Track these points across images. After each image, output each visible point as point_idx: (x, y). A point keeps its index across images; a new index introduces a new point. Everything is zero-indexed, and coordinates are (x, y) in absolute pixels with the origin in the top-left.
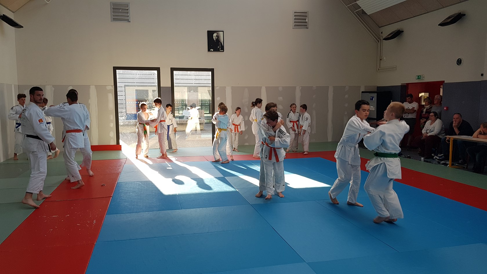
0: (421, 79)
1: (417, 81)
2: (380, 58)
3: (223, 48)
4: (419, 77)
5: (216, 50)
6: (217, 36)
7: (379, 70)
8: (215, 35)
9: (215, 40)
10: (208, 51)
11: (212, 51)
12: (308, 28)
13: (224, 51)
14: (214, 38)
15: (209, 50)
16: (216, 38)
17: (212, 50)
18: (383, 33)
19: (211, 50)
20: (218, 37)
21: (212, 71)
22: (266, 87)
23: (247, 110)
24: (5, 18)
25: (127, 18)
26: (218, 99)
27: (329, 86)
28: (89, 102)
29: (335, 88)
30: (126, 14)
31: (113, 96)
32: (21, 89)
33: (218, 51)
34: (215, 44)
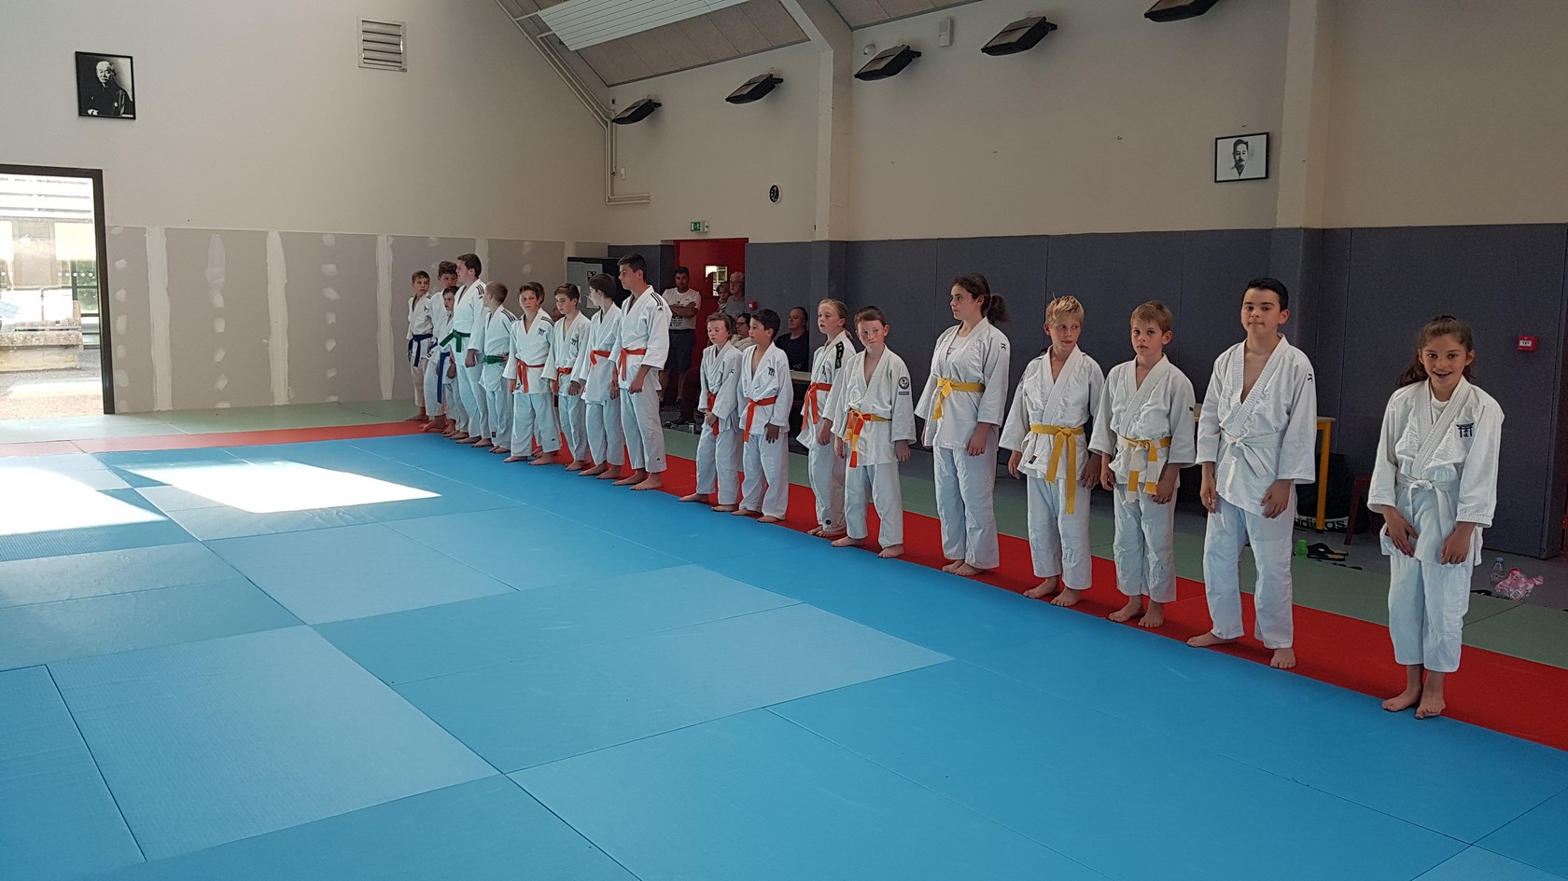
0: (701, 230)
1: (693, 236)
2: (612, 169)
3: (130, 109)
4: (696, 227)
5: (108, 112)
6: (109, 70)
7: (610, 200)
8: (102, 66)
9: (102, 80)
10: (80, 115)
11: (92, 116)
12: (404, 70)
13: (134, 118)
14: (99, 74)
15: (82, 112)
16: (105, 76)
17: (95, 113)
18: (616, 102)
19: (90, 112)
20: (115, 74)
21: (97, 176)
22: (281, 234)
23: (219, 301)
26: (120, 264)
27: (475, 240)
29: (494, 246)
33: (115, 115)
34: (102, 94)
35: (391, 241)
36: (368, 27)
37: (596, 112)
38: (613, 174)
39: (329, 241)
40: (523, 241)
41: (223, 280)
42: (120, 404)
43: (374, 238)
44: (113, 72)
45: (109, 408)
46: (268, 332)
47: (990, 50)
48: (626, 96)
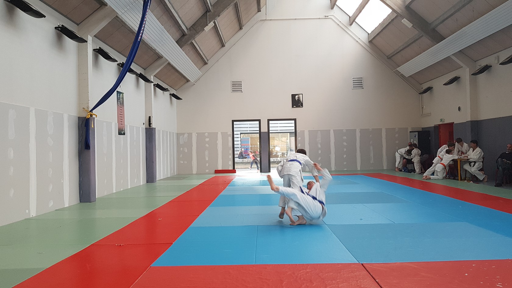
1: (441, 123)
3: (302, 105)
4: (441, 120)
5: (298, 106)
6: (298, 97)
7: (422, 115)
8: (297, 97)
9: (297, 100)
11: (295, 107)
12: (363, 88)
13: (303, 107)
14: (296, 98)
15: (293, 107)
18: (423, 88)
21: (295, 120)
22: (333, 130)
23: (320, 146)
24: (173, 95)
25: (241, 89)
26: (299, 138)
27: (382, 129)
28: (217, 142)
29: (387, 130)
30: (240, 87)
31: (231, 138)
32: (178, 135)
33: (299, 107)
34: (296, 102)
35: (360, 130)
36: (354, 79)
37: (417, 92)
38: (422, 108)
39: (344, 131)
40: (395, 128)
41: (320, 141)
43: (356, 130)
46: (330, 153)
47: (502, 64)
48: (425, 86)
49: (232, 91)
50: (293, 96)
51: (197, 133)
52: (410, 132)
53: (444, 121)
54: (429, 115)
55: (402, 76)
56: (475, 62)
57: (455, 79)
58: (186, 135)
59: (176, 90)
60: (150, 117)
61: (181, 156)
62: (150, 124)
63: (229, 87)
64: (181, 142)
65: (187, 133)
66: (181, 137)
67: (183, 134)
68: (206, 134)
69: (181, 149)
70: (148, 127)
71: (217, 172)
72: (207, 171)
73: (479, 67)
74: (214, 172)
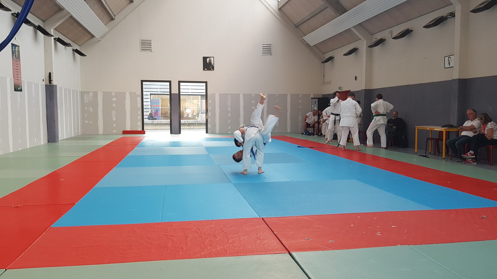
3: (213, 68)
4: (340, 88)
5: (209, 69)
6: (209, 60)
7: (323, 83)
8: (208, 59)
9: (208, 62)
11: (206, 70)
12: (272, 55)
13: (214, 70)
14: (207, 61)
15: (204, 70)
17: (206, 69)
18: (325, 58)
21: (206, 83)
22: (243, 94)
23: (229, 109)
24: (77, 51)
25: (151, 49)
26: (210, 101)
27: (287, 94)
28: (125, 103)
29: (292, 95)
30: (150, 46)
31: (140, 99)
32: (83, 94)
33: (210, 70)
34: (208, 65)
36: (264, 45)
37: (320, 60)
38: (324, 76)
39: (253, 95)
40: (299, 94)
41: (230, 105)
42: (209, 131)
44: (210, 60)
45: (207, 132)
46: (239, 116)
47: (394, 38)
48: (327, 56)
49: (141, 49)
50: (205, 59)
51: (103, 92)
52: (312, 98)
53: (342, 89)
54: (329, 83)
55: (308, 45)
56: (372, 35)
57: (354, 51)
58: (91, 94)
59: (79, 46)
60: (50, 74)
61: (86, 115)
62: (50, 81)
63: (138, 45)
64: (86, 101)
65: (92, 92)
66: (85, 96)
67: (88, 93)
68: (113, 94)
69: (86, 108)
70: (48, 83)
71: (125, 132)
72: (114, 131)
73: (375, 40)
74: (121, 132)
